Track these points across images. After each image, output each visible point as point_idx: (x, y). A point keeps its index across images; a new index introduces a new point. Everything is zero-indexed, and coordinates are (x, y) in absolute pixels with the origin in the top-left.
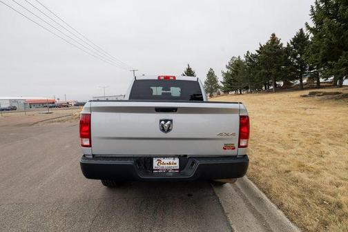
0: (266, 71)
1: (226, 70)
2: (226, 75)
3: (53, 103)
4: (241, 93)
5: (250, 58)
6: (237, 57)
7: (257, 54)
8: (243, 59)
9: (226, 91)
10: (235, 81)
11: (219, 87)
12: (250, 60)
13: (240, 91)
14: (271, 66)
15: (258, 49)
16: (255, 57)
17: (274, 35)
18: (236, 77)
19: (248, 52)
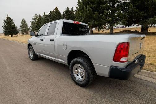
2: (32, 23)
7: (49, 15)
8: (42, 16)
11: (29, 29)
12: (46, 17)
17: (57, 7)
19: (44, 13)
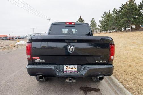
0: (127, 19)
1: (101, 19)
2: (101, 22)
3: (6, 37)
4: (110, 32)
5: (116, 12)
6: (108, 12)
7: (120, 9)
8: (112, 12)
9: (101, 31)
10: (107, 25)
11: (97, 28)
12: (116, 13)
13: (110, 31)
14: (130, 16)
15: (121, 7)
16: (119, 11)
18: (108, 23)
19: (115, 8)
